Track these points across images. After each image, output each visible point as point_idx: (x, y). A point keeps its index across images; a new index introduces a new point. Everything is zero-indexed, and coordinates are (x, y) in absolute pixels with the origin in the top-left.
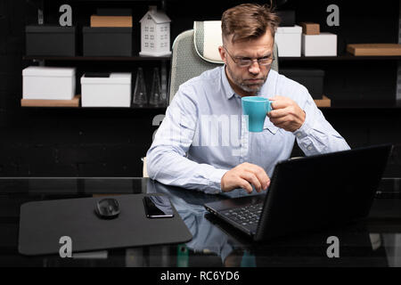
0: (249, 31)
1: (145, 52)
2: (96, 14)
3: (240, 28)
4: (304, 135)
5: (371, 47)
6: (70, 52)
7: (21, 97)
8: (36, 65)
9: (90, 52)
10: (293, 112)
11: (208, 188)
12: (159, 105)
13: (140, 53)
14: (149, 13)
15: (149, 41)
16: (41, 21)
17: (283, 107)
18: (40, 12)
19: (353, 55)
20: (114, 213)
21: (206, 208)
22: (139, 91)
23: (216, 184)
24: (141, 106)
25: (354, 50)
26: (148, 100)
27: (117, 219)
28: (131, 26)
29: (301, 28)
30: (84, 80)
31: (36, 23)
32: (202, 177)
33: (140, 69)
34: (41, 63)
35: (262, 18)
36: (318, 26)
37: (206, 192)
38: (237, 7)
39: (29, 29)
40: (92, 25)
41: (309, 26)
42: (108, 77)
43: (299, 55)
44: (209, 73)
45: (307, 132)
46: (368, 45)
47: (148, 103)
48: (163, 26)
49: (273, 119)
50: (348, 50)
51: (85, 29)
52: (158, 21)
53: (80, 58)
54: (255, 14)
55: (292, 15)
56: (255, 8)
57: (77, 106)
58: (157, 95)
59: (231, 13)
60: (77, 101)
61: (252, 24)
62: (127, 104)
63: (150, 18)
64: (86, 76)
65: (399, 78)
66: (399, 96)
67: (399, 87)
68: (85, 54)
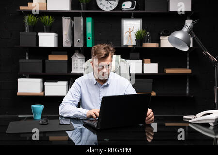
0: (102, 55)
1: (73, 71)
2: (51, 54)
3: (98, 54)
6: (40, 71)
8: (25, 77)
9: (48, 71)
13: (71, 72)
14: (75, 54)
15: (75, 66)
16: (27, 58)
18: (27, 54)
19: (165, 73)
20: (46, 123)
23: (85, 114)
25: (165, 71)
28: (67, 59)
29: (142, 61)
30: (45, 83)
31: (25, 58)
32: (80, 112)
34: (27, 77)
35: (108, 49)
36: (149, 60)
38: (98, 45)
39: (21, 60)
40: (49, 59)
41: (146, 60)
43: (141, 72)
48: (82, 59)
51: (46, 61)
52: (79, 57)
53: (44, 74)
54: (105, 48)
55: (138, 55)
56: (105, 46)
57: (43, 95)
59: (95, 48)
60: (42, 93)
61: (103, 52)
63: (75, 56)
65: (188, 84)
66: (187, 92)
67: (188, 88)
68: (46, 72)
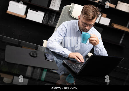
1: (51, 7)
4: (97, 48)
5: (119, 26)
7: (7, 10)
10: (96, 40)
11: (64, 55)
12: (51, 25)
13: (49, 7)
15: (54, 4)
17: (94, 38)
19: (113, 27)
20: (36, 56)
21: (63, 61)
22: (46, 19)
23: (67, 55)
24: (45, 24)
25: (114, 25)
26: (48, 23)
27: (36, 58)
29: (101, 14)
30: (29, 10)
32: (64, 52)
33: (48, 12)
36: (106, 15)
37: (63, 56)
42: (37, 12)
44: (73, 21)
45: (98, 47)
46: (118, 25)
47: (47, 24)
48: (59, 1)
49: (90, 40)
50: (112, 25)
53: (30, 3)
57: (25, 18)
58: (51, 22)
60: (25, 16)
62: (41, 22)
64: (30, 9)
65: (123, 37)
66: (121, 42)
67: (122, 40)
68: (32, 2)
